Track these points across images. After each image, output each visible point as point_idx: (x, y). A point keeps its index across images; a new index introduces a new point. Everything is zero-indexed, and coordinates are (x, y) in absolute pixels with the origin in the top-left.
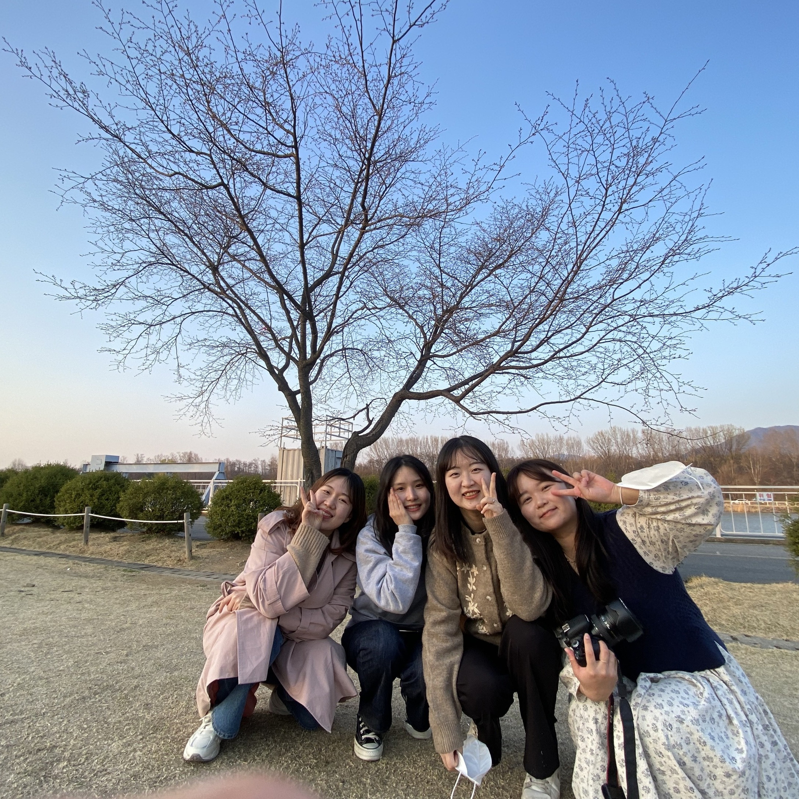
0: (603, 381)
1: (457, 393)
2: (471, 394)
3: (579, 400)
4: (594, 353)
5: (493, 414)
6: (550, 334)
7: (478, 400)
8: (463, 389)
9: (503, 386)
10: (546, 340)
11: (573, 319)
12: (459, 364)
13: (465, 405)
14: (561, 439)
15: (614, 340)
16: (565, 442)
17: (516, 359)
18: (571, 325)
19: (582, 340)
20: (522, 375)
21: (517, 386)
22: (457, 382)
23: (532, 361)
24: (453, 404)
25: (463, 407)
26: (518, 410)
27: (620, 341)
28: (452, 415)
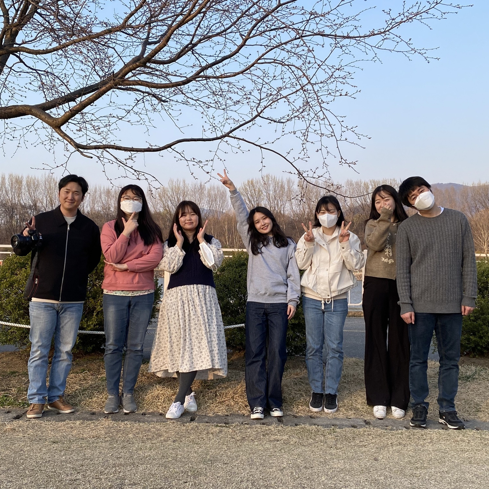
0: (258, 115)
1: (57, 113)
2: (78, 116)
3: (226, 138)
4: (249, 76)
5: (110, 150)
6: (195, 40)
7: (88, 126)
8: (67, 107)
9: (127, 108)
10: (190, 48)
11: (227, 23)
12: (61, 67)
13: (68, 133)
14: (202, 188)
15: (275, 61)
16: (206, 192)
17: (147, 70)
18: (225, 30)
19: (237, 54)
20: (154, 96)
21: (147, 110)
22: (56, 96)
23: (169, 77)
24: (50, 129)
25: (65, 136)
26: (146, 147)
27: (282, 64)
28: (48, 147)
